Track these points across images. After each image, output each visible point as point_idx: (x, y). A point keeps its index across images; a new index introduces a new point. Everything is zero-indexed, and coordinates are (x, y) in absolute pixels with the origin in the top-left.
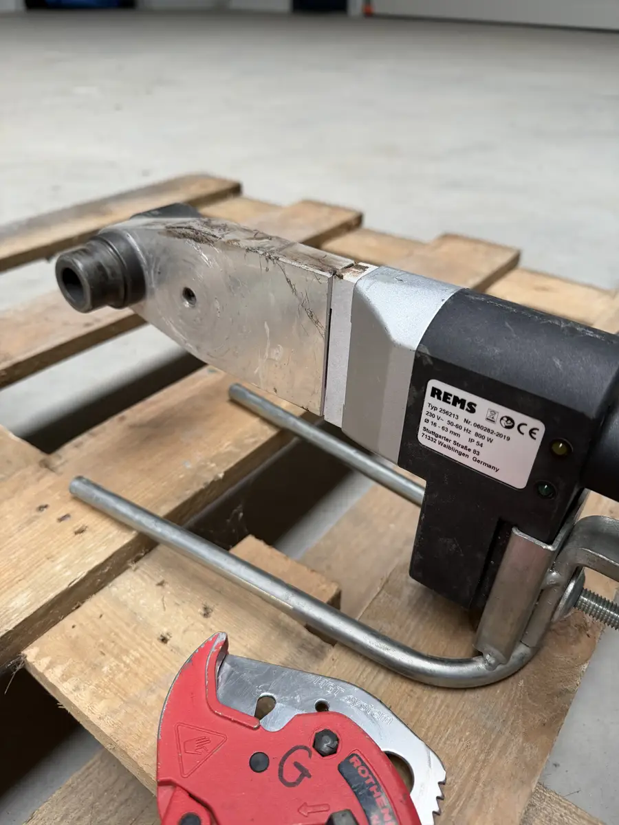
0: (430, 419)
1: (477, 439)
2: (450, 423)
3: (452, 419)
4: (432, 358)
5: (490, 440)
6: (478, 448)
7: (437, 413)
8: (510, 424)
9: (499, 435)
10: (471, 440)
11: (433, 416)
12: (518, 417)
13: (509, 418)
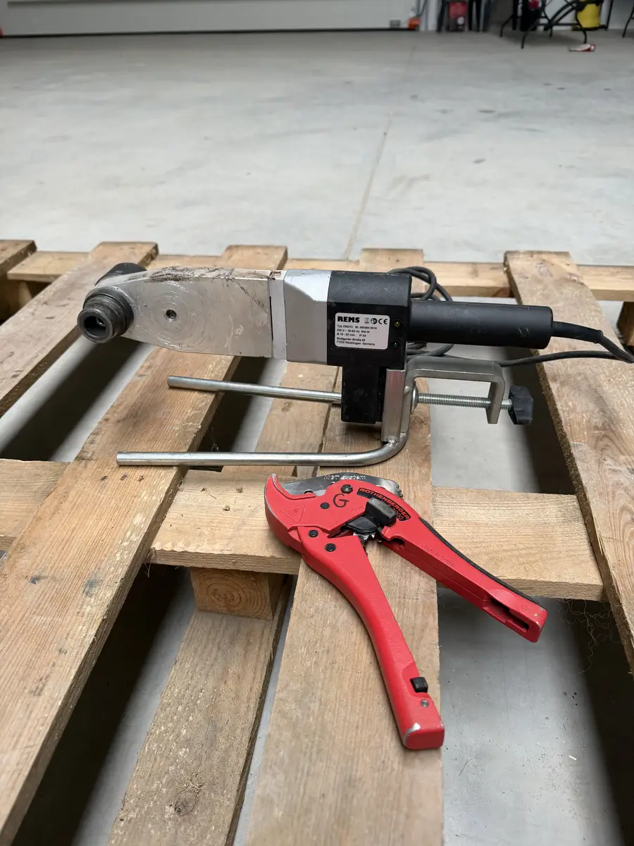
0: (340, 332)
1: (362, 334)
2: (349, 331)
3: (350, 329)
4: (335, 303)
5: (368, 332)
6: (364, 338)
7: (342, 328)
8: (375, 321)
9: (372, 328)
10: (360, 335)
11: (340, 330)
12: (378, 317)
13: (374, 319)
